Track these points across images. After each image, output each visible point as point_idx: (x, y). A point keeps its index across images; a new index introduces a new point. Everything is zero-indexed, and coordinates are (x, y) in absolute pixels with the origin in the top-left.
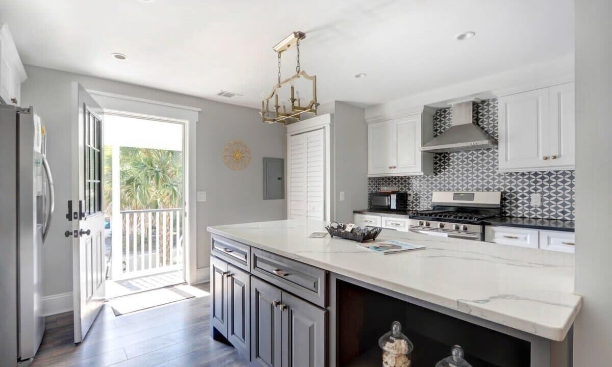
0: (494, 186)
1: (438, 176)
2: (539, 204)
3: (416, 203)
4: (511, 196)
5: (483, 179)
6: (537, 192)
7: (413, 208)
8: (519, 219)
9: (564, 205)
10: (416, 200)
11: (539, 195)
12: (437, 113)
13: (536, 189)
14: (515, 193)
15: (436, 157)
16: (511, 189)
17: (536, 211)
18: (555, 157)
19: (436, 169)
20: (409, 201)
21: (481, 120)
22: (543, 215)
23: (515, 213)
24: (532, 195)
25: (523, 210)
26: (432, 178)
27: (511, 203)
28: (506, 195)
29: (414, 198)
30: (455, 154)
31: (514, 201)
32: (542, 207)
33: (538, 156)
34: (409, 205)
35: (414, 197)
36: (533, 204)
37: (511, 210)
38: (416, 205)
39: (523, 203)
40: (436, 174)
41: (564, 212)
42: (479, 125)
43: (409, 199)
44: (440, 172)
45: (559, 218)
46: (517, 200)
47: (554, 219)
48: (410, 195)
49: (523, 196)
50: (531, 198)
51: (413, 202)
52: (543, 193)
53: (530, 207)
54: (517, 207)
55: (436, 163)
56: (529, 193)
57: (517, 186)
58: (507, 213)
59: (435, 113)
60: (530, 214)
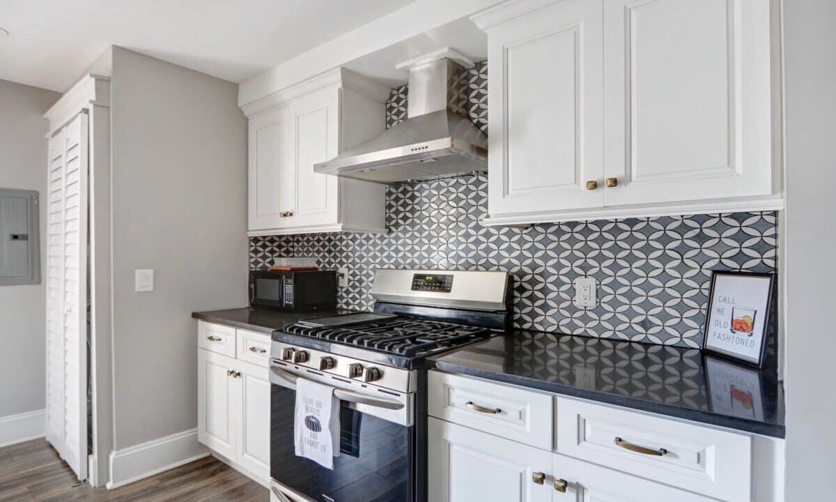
0: (499, 257)
1: (393, 235)
2: (592, 303)
3: (354, 293)
4: (533, 282)
5: (477, 242)
6: (589, 273)
7: (347, 304)
8: (550, 336)
9: (647, 306)
10: (354, 287)
11: (592, 282)
12: (392, 96)
13: (585, 267)
14: (541, 274)
15: (389, 194)
16: (534, 266)
17: (585, 319)
18: (615, 182)
19: (389, 219)
20: (342, 288)
21: (474, 108)
22: (599, 328)
23: (541, 323)
24: (577, 280)
25: (558, 316)
26: (382, 238)
27: (533, 298)
28: (524, 279)
29: (351, 283)
30: (425, 186)
31: (539, 295)
32: (599, 311)
33: (576, 180)
34: (342, 298)
35: (349, 281)
36: (579, 302)
37: (533, 315)
38: (354, 299)
39: (559, 300)
40: (390, 232)
41: (646, 324)
42: (470, 119)
43: (340, 285)
44: (397, 225)
45: (635, 338)
46: (545, 291)
47: (625, 341)
48: (342, 275)
49: (558, 283)
50: (576, 287)
51: (348, 292)
52: (600, 276)
53: (572, 309)
54: (545, 307)
55: (389, 207)
56: (572, 275)
57: (546, 258)
58: (526, 322)
59: (388, 96)
60: (572, 326)
